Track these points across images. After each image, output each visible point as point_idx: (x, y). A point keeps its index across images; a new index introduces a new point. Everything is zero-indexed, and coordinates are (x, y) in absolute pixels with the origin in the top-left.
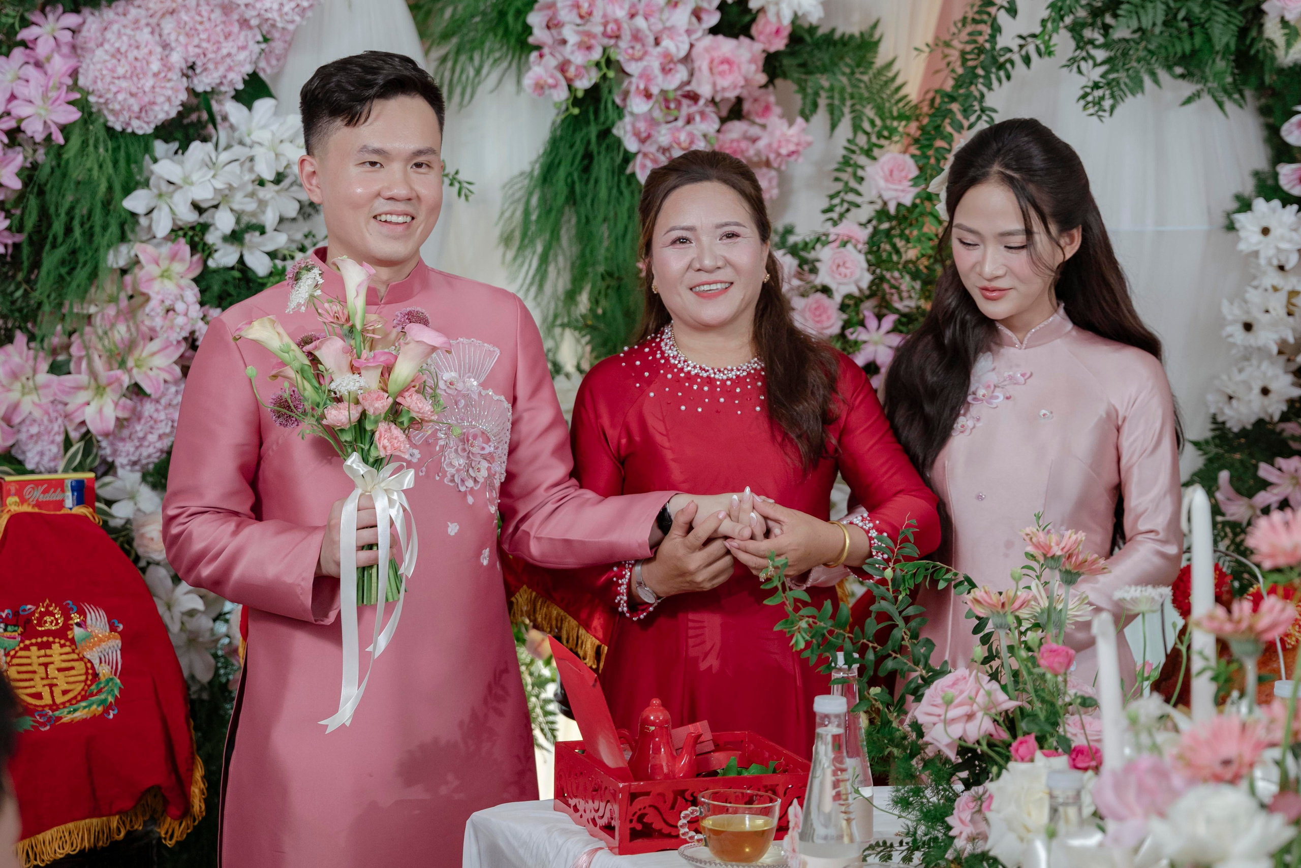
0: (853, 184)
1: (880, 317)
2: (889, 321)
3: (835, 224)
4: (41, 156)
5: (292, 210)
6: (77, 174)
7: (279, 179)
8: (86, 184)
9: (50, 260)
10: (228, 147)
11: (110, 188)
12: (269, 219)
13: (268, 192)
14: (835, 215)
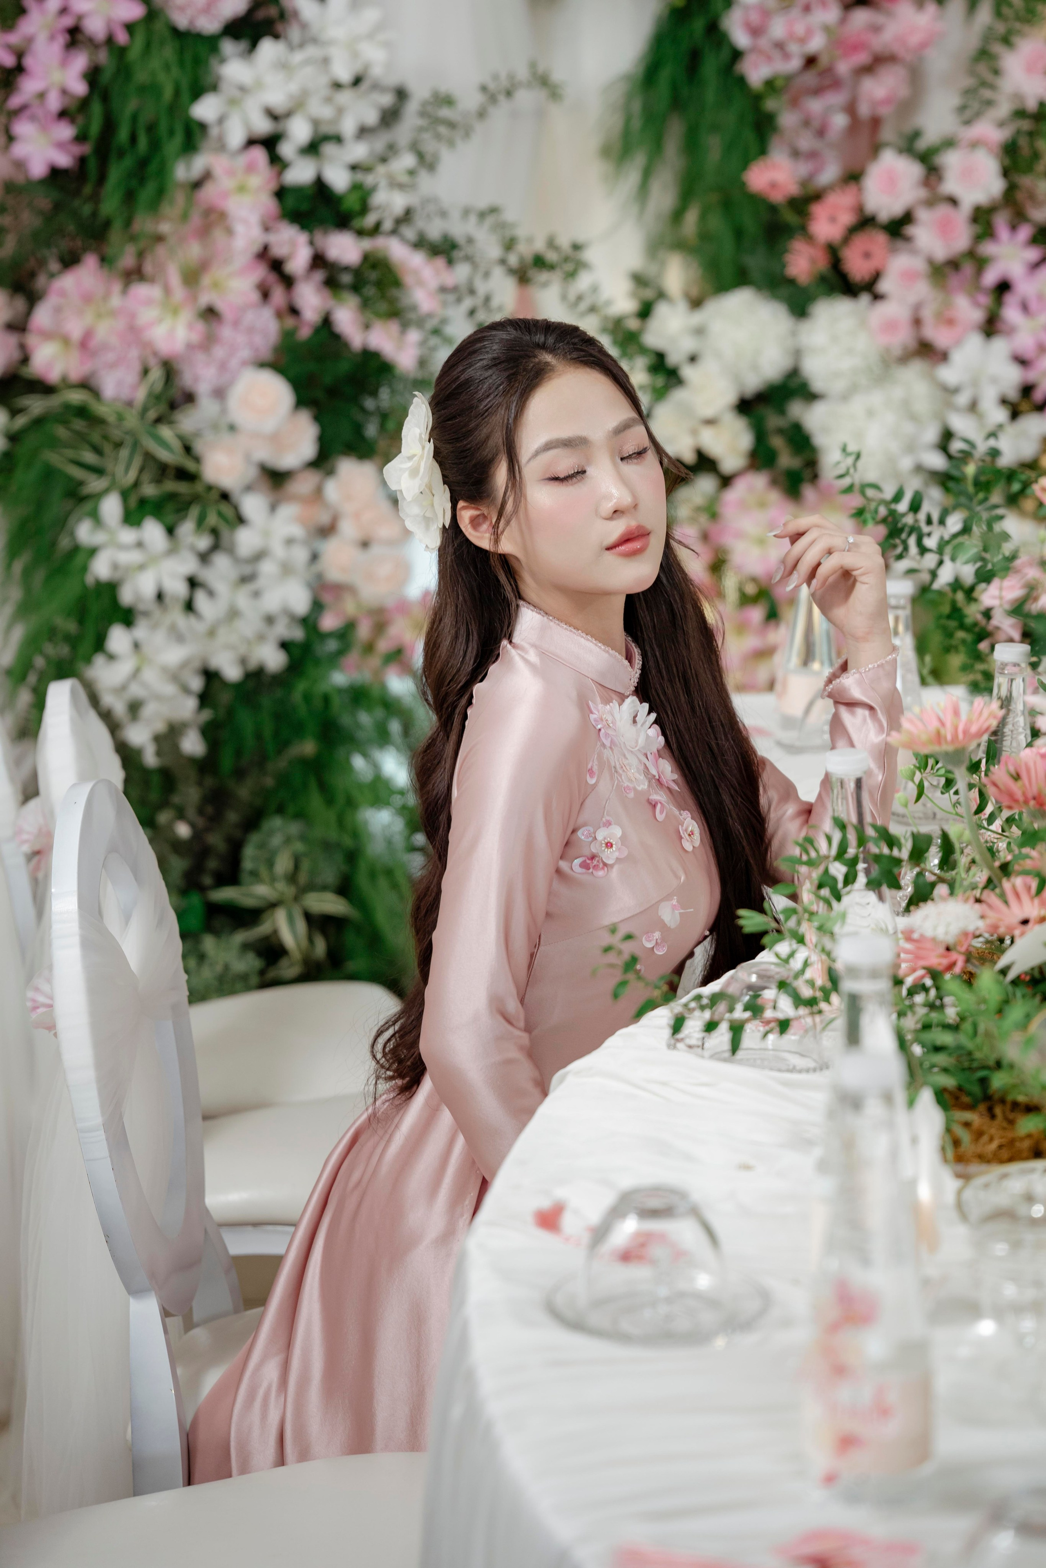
0: (989, 77)
1: (1014, 228)
2: (1025, 232)
3: (968, 122)
4: (103, 57)
5: (371, 117)
6: (141, 76)
7: (357, 81)
8: (151, 89)
9: (116, 173)
10: (301, 45)
11: (177, 93)
12: (348, 127)
13: (345, 97)
14: (968, 113)
